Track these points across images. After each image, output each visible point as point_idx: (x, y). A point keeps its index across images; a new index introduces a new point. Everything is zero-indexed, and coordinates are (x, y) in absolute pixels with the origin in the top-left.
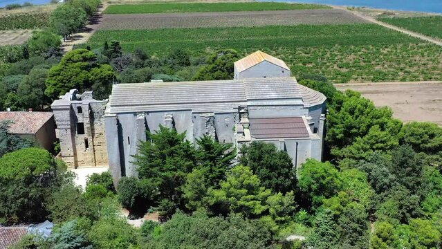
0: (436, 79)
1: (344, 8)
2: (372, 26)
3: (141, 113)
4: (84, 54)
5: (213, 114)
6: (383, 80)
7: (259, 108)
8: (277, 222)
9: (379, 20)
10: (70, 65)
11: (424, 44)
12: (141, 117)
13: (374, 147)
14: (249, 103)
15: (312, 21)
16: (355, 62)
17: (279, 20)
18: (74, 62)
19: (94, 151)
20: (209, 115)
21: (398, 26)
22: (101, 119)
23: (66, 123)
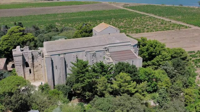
0: (160, 31)
1: (107, 3)
2: (123, 10)
3: (62, 54)
4: (19, 29)
5: (95, 52)
6: (140, 32)
7: (113, 47)
8: (142, 95)
9: (124, 7)
10: (14, 35)
11: (148, 17)
12: (62, 56)
13: (165, 59)
14: (108, 46)
15: (96, 9)
16: (125, 26)
17: (82, 9)
18: (15, 33)
19: (34, 74)
20: (93, 52)
21: (134, 9)
22: (37, 59)
23: (20, 62)
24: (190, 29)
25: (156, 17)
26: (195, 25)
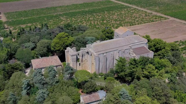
3: (105, 53)
4: (65, 34)
7: (134, 46)
11: (132, 8)
13: (167, 52)
14: (131, 45)
18: (63, 38)
19: (82, 66)
20: (123, 50)
22: (85, 56)
24: (168, 20)
25: (139, 8)
26: (172, 16)
